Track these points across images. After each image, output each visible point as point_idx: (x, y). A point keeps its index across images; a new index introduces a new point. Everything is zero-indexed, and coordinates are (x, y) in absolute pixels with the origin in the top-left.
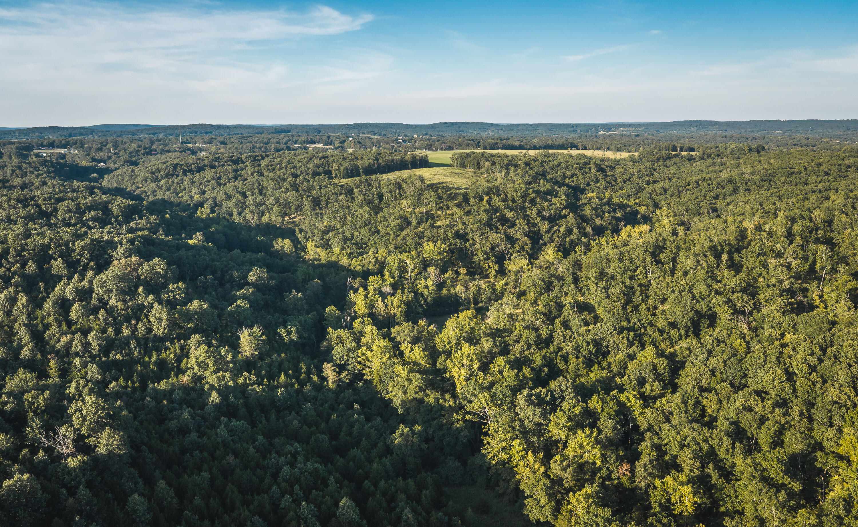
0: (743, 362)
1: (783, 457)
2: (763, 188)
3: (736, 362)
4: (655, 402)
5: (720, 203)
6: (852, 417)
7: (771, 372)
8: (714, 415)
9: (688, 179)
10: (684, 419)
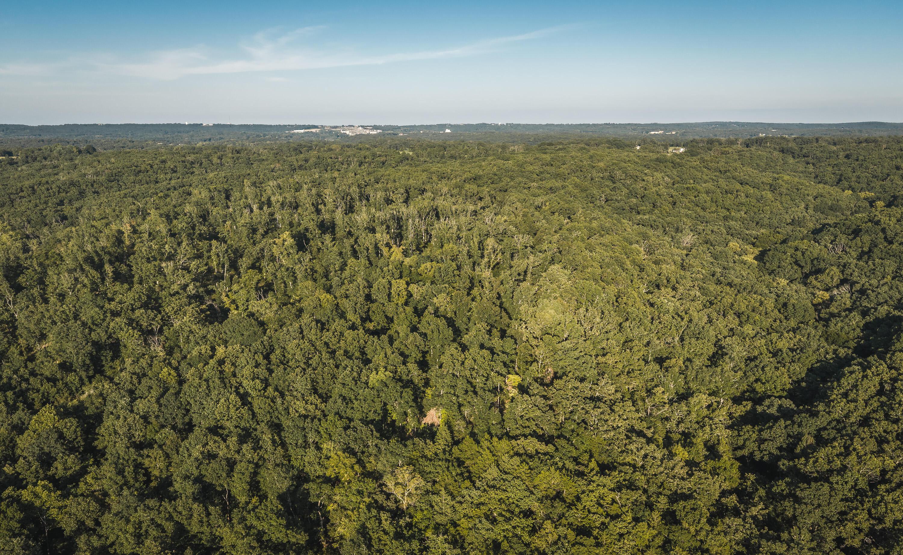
0: (181, 395)
1: (277, 507)
2: (113, 190)
3: (173, 398)
4: (77, 486)
5: (67, 210)
6: (326, 429)
7: (222, 400)
8: (163, 476)
9: (19, 185)
10: (131, 499)
